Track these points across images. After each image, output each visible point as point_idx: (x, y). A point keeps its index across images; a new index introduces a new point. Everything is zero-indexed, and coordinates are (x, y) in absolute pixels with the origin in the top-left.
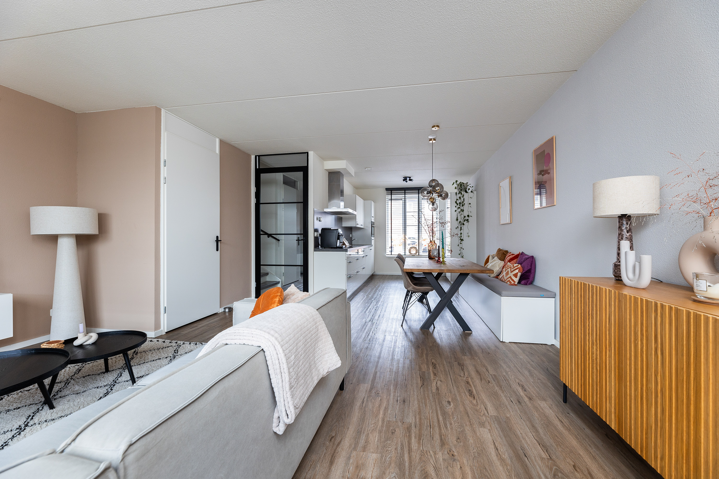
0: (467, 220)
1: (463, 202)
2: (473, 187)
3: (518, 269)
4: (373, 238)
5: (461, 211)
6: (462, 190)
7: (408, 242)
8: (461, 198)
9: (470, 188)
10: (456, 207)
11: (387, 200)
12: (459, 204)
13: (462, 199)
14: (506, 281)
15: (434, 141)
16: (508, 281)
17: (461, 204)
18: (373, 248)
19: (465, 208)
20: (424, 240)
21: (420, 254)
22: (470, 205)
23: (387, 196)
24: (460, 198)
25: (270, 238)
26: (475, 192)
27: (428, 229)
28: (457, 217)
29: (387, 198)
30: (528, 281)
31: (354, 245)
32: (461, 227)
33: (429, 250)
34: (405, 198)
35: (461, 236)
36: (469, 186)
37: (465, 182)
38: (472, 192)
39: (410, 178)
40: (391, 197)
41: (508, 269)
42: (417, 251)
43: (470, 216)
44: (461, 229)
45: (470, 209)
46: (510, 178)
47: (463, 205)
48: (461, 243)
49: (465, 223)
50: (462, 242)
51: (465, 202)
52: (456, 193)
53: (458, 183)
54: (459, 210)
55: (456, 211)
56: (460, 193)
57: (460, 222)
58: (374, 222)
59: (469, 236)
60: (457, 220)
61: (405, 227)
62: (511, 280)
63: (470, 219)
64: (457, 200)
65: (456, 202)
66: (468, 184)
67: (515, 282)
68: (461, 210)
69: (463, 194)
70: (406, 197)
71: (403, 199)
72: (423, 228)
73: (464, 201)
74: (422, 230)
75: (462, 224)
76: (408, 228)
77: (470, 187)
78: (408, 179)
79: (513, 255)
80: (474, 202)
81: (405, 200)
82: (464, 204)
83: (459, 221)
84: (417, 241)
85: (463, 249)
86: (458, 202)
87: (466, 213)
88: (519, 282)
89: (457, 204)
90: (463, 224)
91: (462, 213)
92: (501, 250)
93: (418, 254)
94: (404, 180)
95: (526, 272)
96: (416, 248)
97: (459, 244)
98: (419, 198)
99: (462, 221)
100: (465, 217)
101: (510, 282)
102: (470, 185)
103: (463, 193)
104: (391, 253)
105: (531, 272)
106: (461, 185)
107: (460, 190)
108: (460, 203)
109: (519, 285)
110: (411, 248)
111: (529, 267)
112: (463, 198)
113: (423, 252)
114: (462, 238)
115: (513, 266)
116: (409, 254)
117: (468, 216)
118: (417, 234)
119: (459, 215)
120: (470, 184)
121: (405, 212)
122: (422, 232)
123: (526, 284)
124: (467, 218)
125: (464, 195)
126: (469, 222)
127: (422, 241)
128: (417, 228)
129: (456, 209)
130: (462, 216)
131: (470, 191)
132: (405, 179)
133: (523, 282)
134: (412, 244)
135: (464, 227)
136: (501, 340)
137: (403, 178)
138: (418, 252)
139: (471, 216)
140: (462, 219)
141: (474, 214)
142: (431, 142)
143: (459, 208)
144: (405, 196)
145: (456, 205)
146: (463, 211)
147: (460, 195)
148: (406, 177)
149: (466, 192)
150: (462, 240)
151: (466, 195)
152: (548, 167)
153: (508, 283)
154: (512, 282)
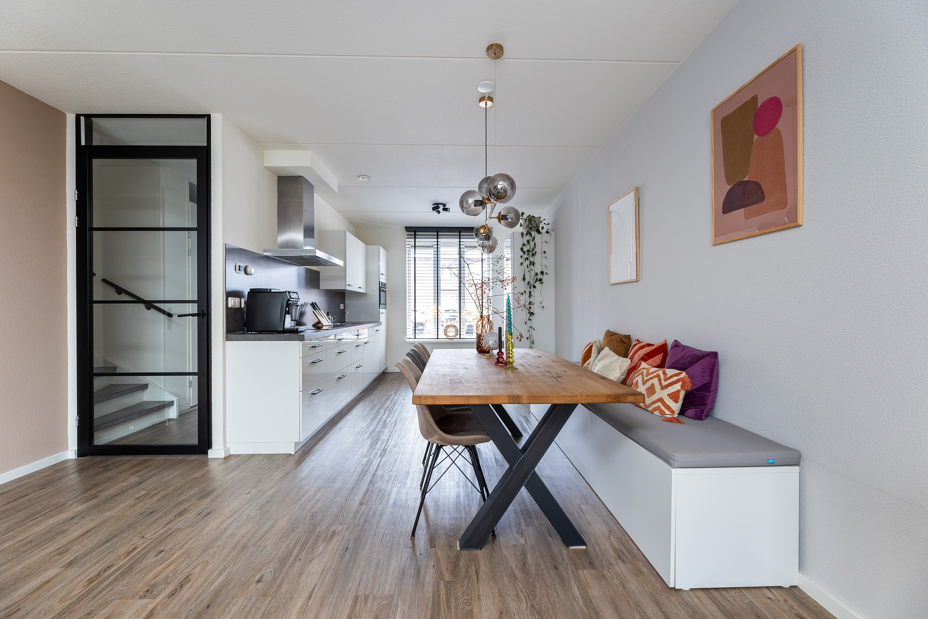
0: (541, 280)
1: (533, 249)
2: (548, 224)
3: (680, 383)
4: (382, 311)
5: (530, 265)
6: (533, 229)
7: (443, 317)
8: (531, 241)
9: (544, 226)
10: (521, 257)
11: (407, 246)
12: (527, 253)
13: (532, 244)
14: (650, 409)
15: (489, 103)
16: (655, 409)
17: (531, 253)
18: (382, 328)
19: (537, 259)
20: (469, 314)
21: (461, 337)
22: (544, 255)
23: (407, 240)
24: (528, 241)
25: (152, 311)
26: (553, 233)
27: (475, 292)
28: (524, 275)
29: (407, 243)
30: (704, 410)
31: (348, 323)
32: (530, 292)
33: (477, 334)
34: (437, 245)
35: (530, 308)
36: (542, 223)
37: (536, 216)
38: (547, 232)
39: (444, 205)
40: (415, 241)
41: (651, 378)
42: (457, 332)
43: (544, 273)
44: (530, 295)
45: (545, 262)
46: (637, 191)
47: (533, 255)
48: (530, 320)
49: (537, 284)
50: (531, 318)
51: (536, 250)
52: (522, 234)
53: (525, 217)
54: (528, 262)
55: (521, 264)
56: (529, 233)
57: (529, 283)
58: (385, 284)
59: (543, 307)
60: (524, 279)
61: (438, 293)
62: (663, 408)
63: (545, 278)
64: (524, 245)
65: (522, 249)
66: (542, 219)
67: (673, 412)
68: (531, 262)
69: (533, 235)
70: (439, 243)
71: (434, 246)
72: (466, 291)
73: (535, 246)
74: (466, 295)
75: (532, 287)
76: (442, 294)
77: (545, 224)
78: (441, 207)
79: (649, 345)
80: (550, 248)
81: (437, 248)
82: (536, 252)
83: (527, 281)
84: (458, 314)
85: (534, 329)
86: (525, 249)
87: (538, 268)
88: (682, 412)
89: (524, 253)
90: (534, 287)
91: (532, 267)
92: (614, 334)
93: (458, 337)
94: (434, 209)
95: (699, 389)
96: (455, 326)
97: (527, 320)
98: (460, 245)
99: (532, 281)
100: (537, 274)
101: (662, 413)
102: (545, 222)
103: (534, 233)
104: (415, 335)
105: (710, 389)
106: (530, 220)
107: (528, 229)
108: (528, 251)
109: (682, 418)
110: (448, 327)
111: (707, 378)
112: (533, 242)
113: (466, 333)
114: (531, 311)
115: (664, 373)
116: (445, 337)
117: (542, 273)
118: (458, 304)
119: (527, 270)
120: (544, 220)
121: (437, 267)
122: (466, 298)
123: (699, 417)
124: (540, 276)
125: (534, 238)
126: (543, 282)
127: (466, 316)
128: (458, 295)
129: (522, 260)
130: (533, 273)
131: (544, 230)
132: (436, 208)
133: (690, 412)
134: (451, 320)
135: (535, 292)
136: (672, 586)
137: (433, 204)
138: (459, 334)
139: (546, 273)
140: (532, 278)
141: (550, 270)
142: (482, 104)
143: (527, 259)
144: (437, 242)
145: (522, 254)
146: (533, 264)
147: (528, 238)
148: (438, 204)
149: (538, 232)
150: (532, 314)
151: (538, 237)
152: (771, 134)
153: (657, 413)
154: (667, 412)
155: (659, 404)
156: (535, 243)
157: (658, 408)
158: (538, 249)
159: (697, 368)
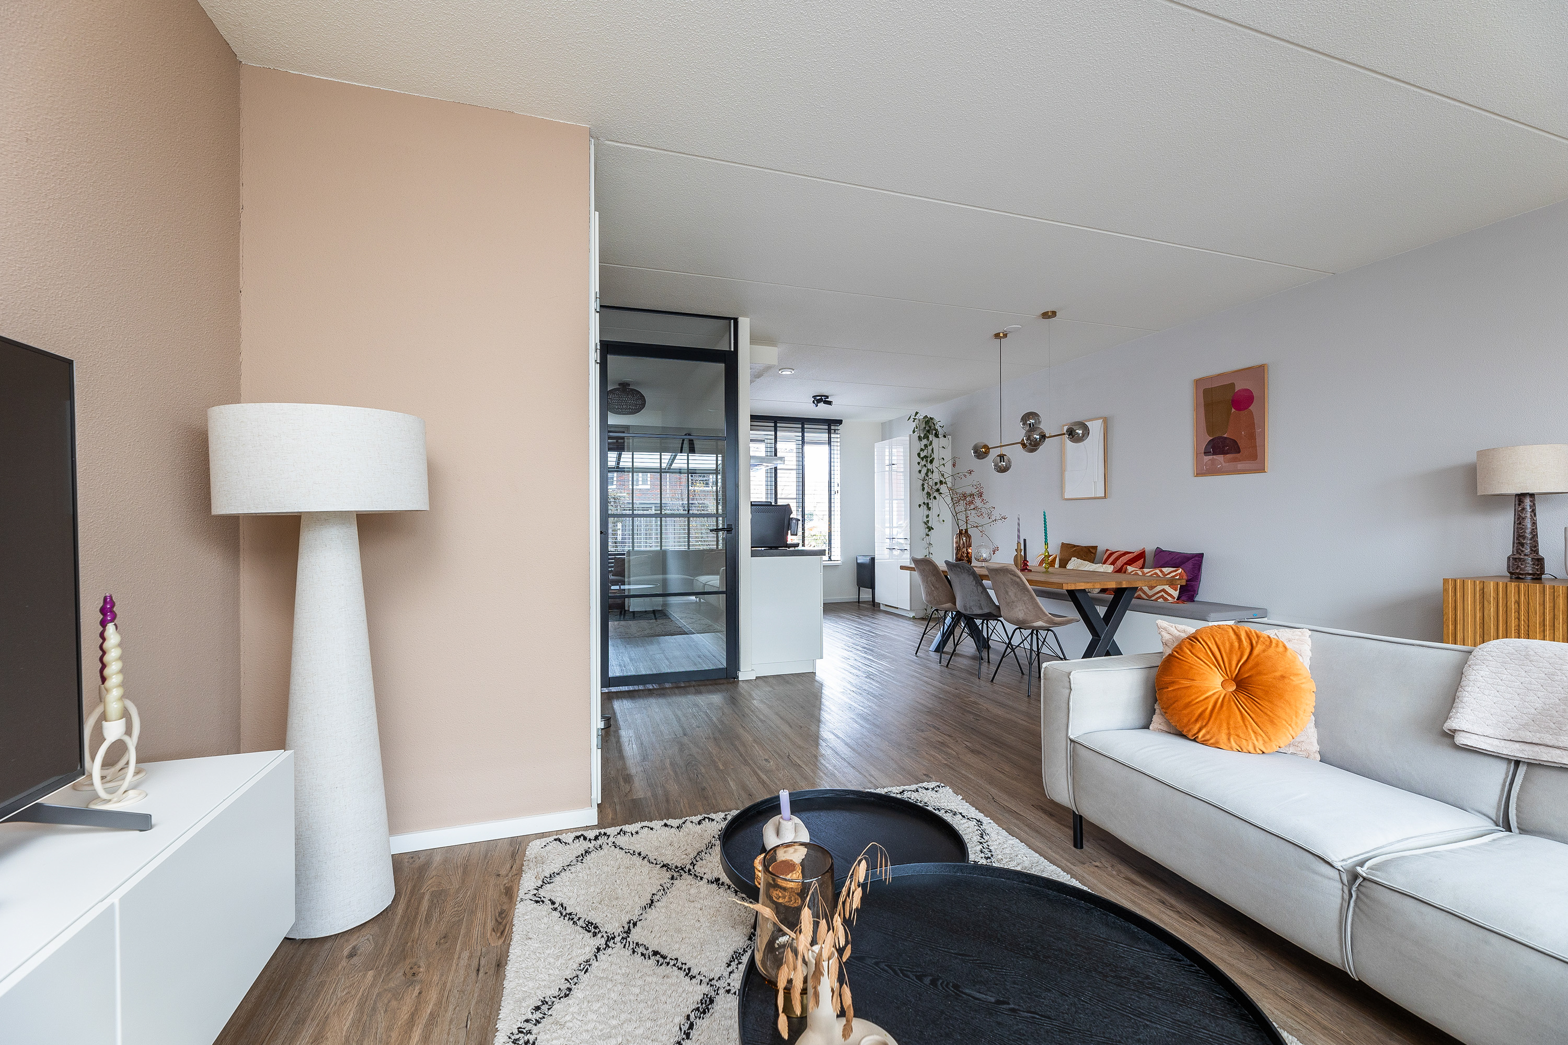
0: (939, 490)
1: (931, 455)
3: (1178, 577)
5: (928, 473)
6: (930, 432)
8: (928, 446)
9: (942, 429)
10: (919, 463)
12: (924, 459)
13: (929, 449)
14: (1153, 598)
16: (1158, 598)
17: (928, 460)
19: (935, 466)
22: (942, 462)
24: (926, 446)
26: (950, 437)
28: (922, 484)
30: (1194, 596)
32: (929, 504)
35: (929, 521)
36: (937, 425)
37: (933, 417)
38: (945, 436)
43: (943, 483)
44: (928, 508)
46: (1105, 421)
47: (930, 462)
48: (928, 535)
49: (936, 495)
50: (930, 533)
52: (919, 438)
53: (922, 419)
54: (925, 470)
55: (919, 472)
56: (926, 437)
57: (927, 493)
59: (942, 521)
60: (922, 489)
62: (1166, 596)
63: (942, 488)
64: (922, 450)
65: (919, 455)
66: (939, 420)
67: (1174, 598)
68: (929, 470)
69: (930, 439)
73: (932, 452)
75: (930, 498)
77: (942, 427)
78: (823, 399)
79: (1127, 554)
80: (947, 454)
82: (933, 459)
83: (926, 491)
86: (923, 455)
87: (936, 477)
88: (1180, 597)
89: (922, 459)
90: (934, 498)
91: (930, 475)
94: (814, 403)
95: (1190, 580)
99: (930, 492)
101: (1166, 599)
103: (931, 437)
105: (1197, 579)
106: (927, 422)
107: (925, 432)
108: (926, 457)
109: (1181, 601)
111: (1195, 572)
112: (931, 447)
114: (930, 525)
115: (1161, 571)
117: (940, 482)
119: (925, 479)
120: (942, 421)
123: (1192, 600)
124: (938, 486)
125: (932, 442)
126: (942, 493)
129: (919, 468)
130: (931, 482)
131: (942, 434)
132: (817, 401)
135: (933, 504)
137: (814, 397)
139: (945, 483)
140: (931, 487)
141: (949, 479)
143: (925, 465)
145: (919, 460)
146: (932, 472)
147: (925, 442)
149: (937, 436)
150: (930, 529)
151: (935, 441)
152: (1246, 412)
153: (1161, 600)
154: (1169, 598)
155: (1163, 593)
156: (933, 449)
157: (1162, 597)
158: (935, 456)
159: (1189, 565)
